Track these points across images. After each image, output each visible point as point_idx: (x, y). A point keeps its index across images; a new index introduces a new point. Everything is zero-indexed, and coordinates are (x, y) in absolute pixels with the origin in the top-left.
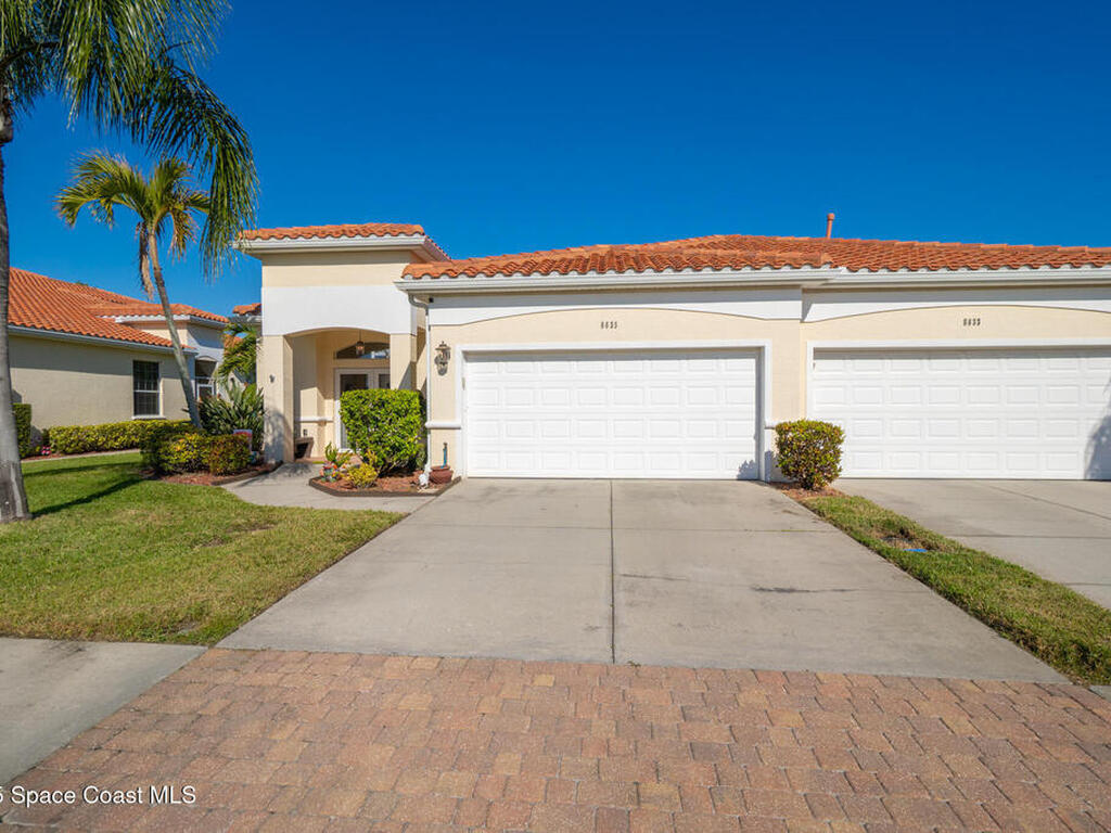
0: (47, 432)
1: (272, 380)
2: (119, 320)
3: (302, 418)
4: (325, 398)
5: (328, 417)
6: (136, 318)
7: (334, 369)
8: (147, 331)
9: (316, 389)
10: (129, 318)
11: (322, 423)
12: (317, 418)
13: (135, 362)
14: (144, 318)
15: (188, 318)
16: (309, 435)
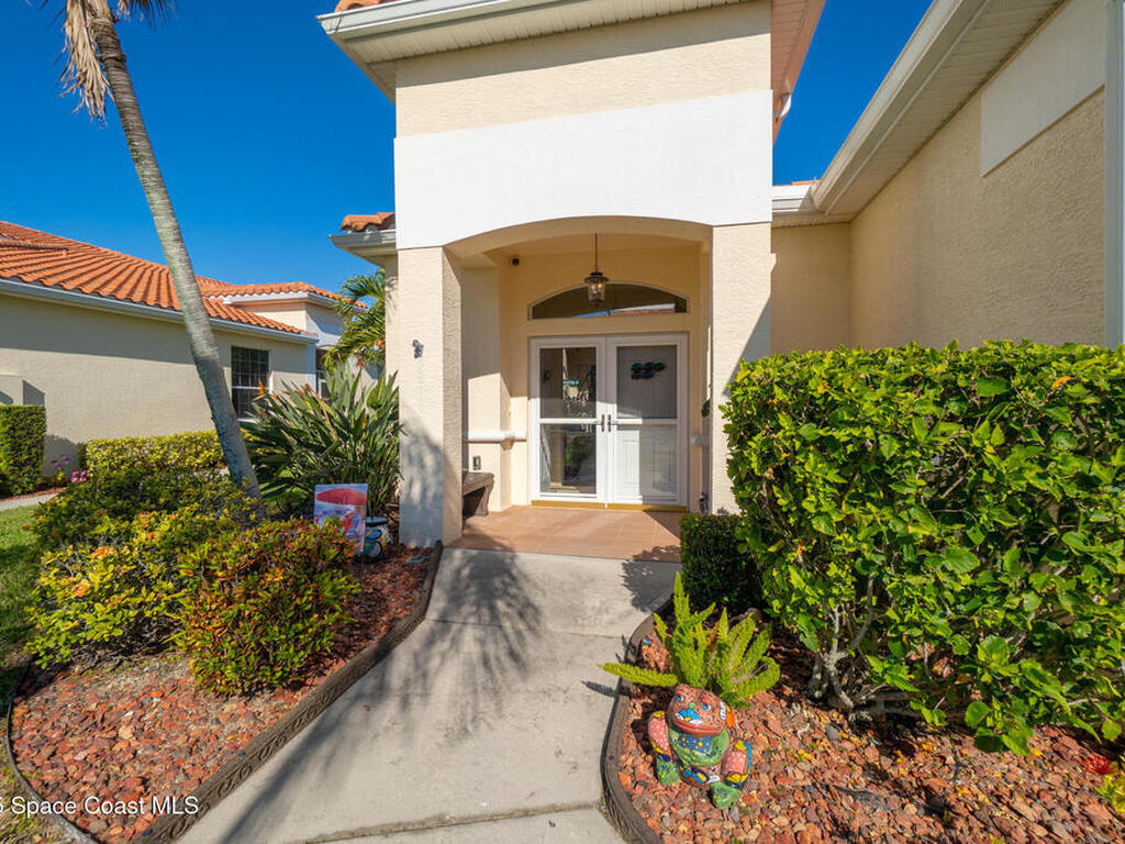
0: (83, 447)
1: (418, 351)
2: (227, 300)
3: (472, 435)
4: (512, 396)
5: (516, 430)
6: (247, 298)
7: (530, 338)
8: (259, 314)
9: (497, 377)
10: (238, 298)
11: (507, 443)
12: (501, 435)
13: (234, 349)
14: (256, 297)
15: (306, 295)
16: (485, 469)
